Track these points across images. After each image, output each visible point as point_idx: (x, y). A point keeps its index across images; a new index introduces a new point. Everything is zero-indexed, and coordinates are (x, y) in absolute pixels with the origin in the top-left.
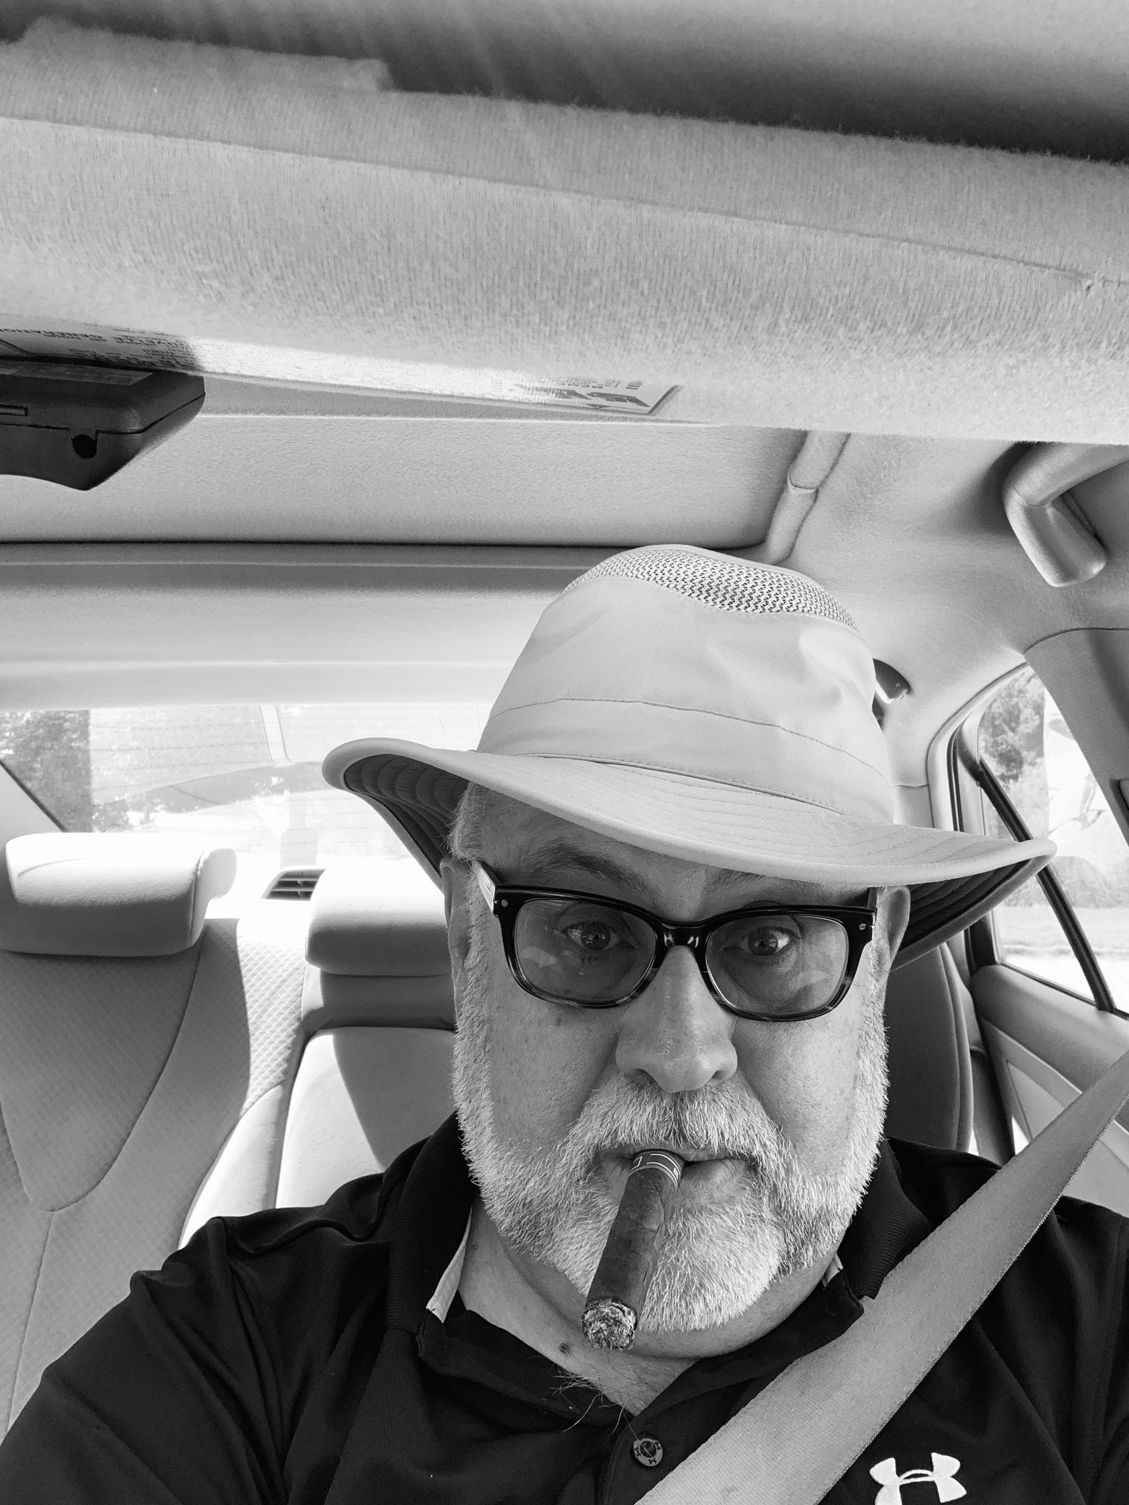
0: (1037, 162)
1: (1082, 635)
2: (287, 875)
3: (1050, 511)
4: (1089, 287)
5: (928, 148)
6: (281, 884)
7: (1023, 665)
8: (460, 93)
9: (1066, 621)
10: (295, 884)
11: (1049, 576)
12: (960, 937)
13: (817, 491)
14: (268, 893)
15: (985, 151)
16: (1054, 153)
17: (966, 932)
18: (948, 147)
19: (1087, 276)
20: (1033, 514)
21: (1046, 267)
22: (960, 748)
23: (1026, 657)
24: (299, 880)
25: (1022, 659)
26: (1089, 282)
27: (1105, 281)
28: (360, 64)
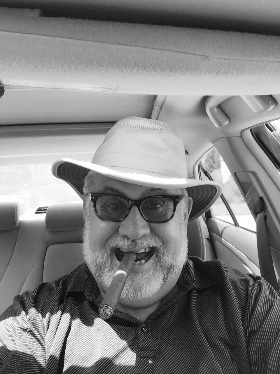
0: (197, 30)
1: (225, 139)
2: (39, 208)
3: (216, 110)
4: (209, 60)
5: (171, 28)
6: (38, 210)
7: (213, 147)
8: (59, 17)
9: (221, 135)
10: (41, 210)
11: (217, 126)
12: (204, 214)
13: (161, 107)
14: (35, 213)
15: (184, 28)
16: (200, 28)
17: (205, 213)
18: (176, 27)
19: (209, 57)
20: (211, 110)
21: (200, 55)
22: (201, 167)
23: (214, 145)
24: (43, 209)
25: (212, 145)
26: (209, 59)
27: (213, 58)
28: (34, 10)
